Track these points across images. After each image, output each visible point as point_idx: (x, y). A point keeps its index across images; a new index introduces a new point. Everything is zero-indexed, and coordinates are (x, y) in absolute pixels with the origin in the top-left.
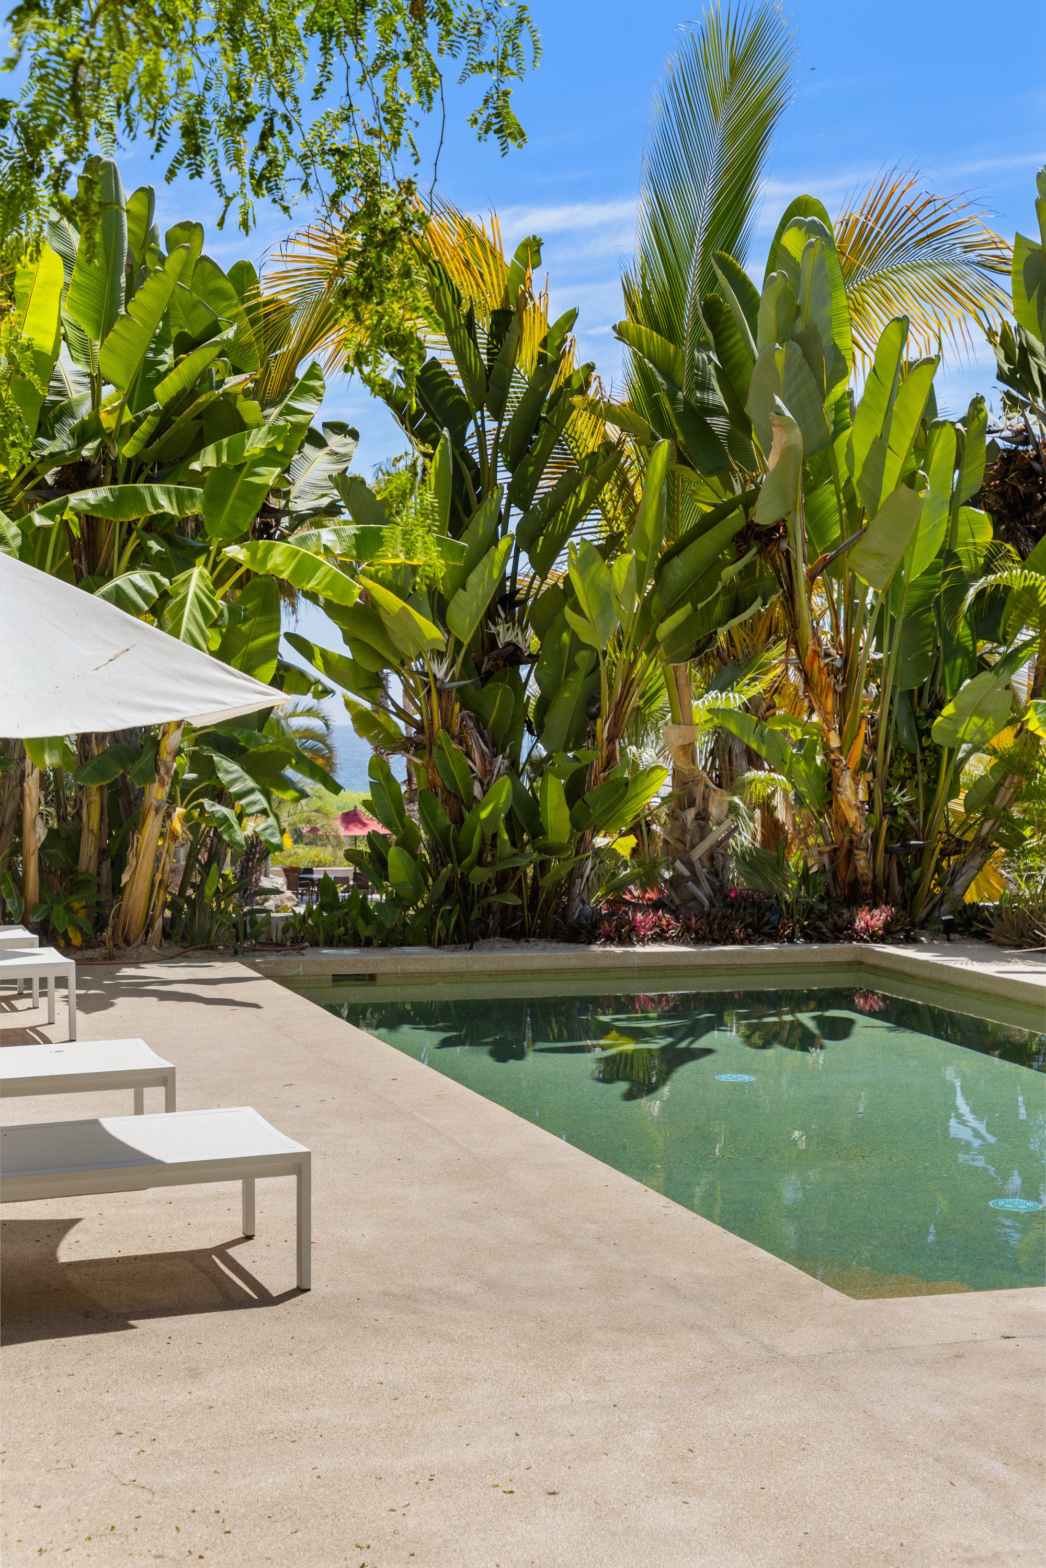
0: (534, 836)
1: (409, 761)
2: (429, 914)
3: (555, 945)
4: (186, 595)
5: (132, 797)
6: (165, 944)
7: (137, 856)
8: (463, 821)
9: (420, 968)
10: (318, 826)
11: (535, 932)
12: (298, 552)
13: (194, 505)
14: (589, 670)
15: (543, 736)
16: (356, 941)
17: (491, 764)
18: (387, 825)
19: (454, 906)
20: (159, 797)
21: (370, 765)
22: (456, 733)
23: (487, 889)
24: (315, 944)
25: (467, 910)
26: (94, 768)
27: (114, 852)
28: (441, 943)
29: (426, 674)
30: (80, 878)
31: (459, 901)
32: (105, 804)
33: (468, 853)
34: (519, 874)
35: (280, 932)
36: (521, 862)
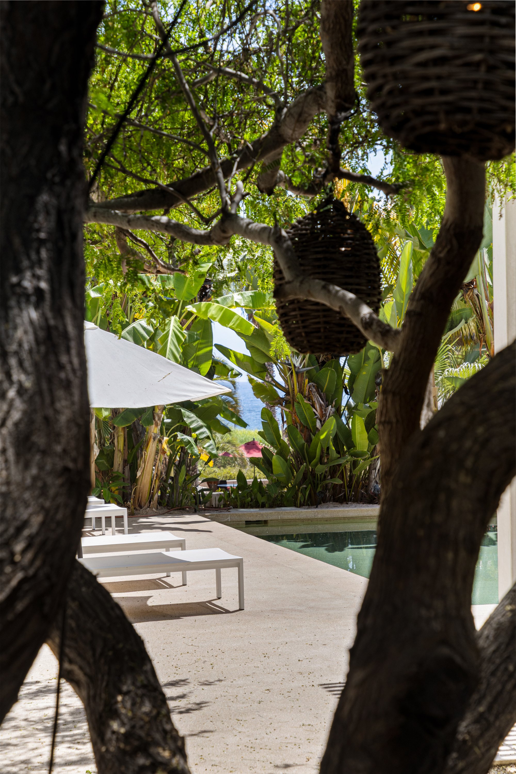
0: (349, 448)
1: (282, 410)
2: (294, 491)
3: (361, 505)
4: (169, 331)
5: (139, 432)
6: (159, 507)
7: (145, 462)
8: (311, 440)
9: (290, 517)
10: (229, 452)
11: (351, 499)
12: (223, 308)
13: (170, 284)
14: (376, 359)
15: (352, 395)
16: (257, 505)
17: (325, 410)
18: (272, 444)
19: (307, 485)
20: (155, 432)
21: (262, 413)
22: (307, 395)
23: (325, 477)
24: (236, 507)
25: (315, 486)
26: (122, 417)
27: (130, 461)
28: (301, 505)
29: (290, 365)
30: (115, 475)
31: (310, 483)
32: (126, 436)
33: (314, 457)
34: (342, 468)
35: (217, 502)
36: (342, 461)
